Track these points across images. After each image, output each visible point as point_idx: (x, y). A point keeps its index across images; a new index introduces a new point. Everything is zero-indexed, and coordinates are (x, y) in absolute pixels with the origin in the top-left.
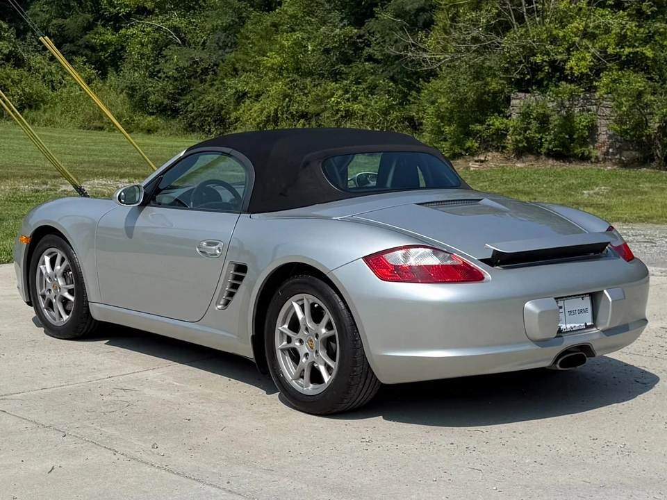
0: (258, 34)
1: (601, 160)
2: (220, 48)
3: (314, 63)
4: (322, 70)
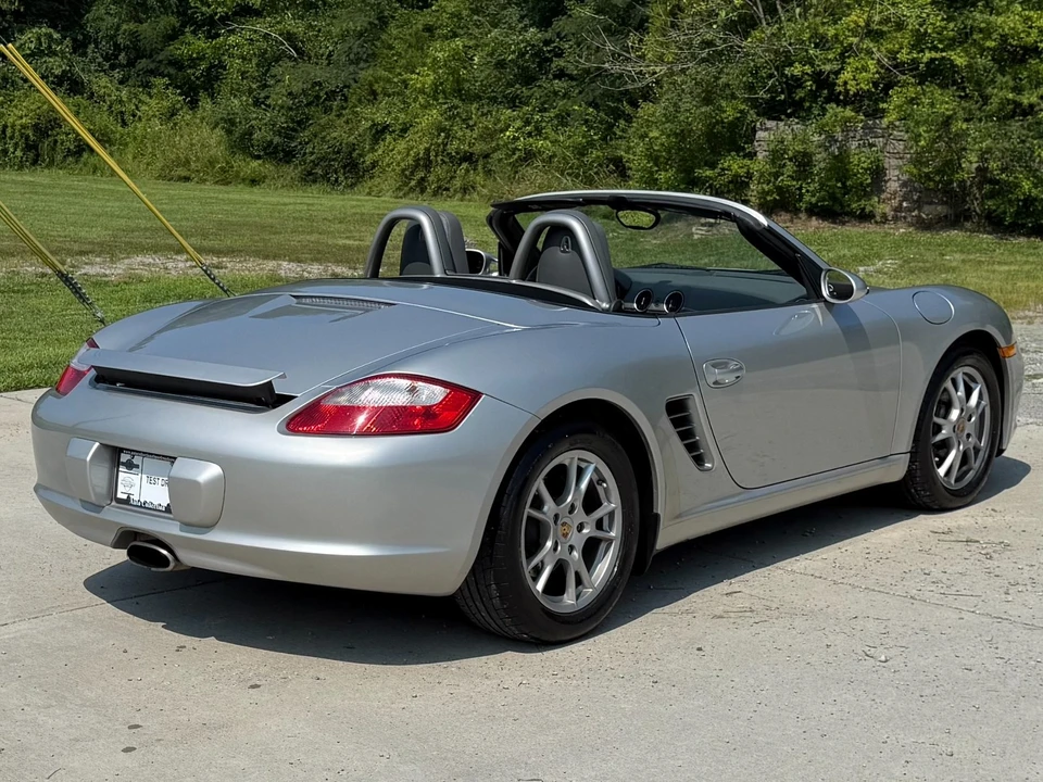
0: (406, 41)
1: (890, 218)
2: (352, 62)
3: (482, 81)
4: (493, 91)
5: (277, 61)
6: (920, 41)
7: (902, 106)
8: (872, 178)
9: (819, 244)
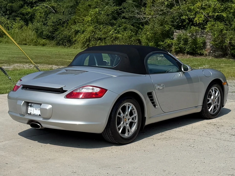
0: (83, 9)
1: (207, 55)
2: (69, 14)
3: (104, 19)
4: (106, 22)
5: (49, 13)
6: (214, 10)
7: (210, 27)
8: (203, 45)
9: (190, 61)
